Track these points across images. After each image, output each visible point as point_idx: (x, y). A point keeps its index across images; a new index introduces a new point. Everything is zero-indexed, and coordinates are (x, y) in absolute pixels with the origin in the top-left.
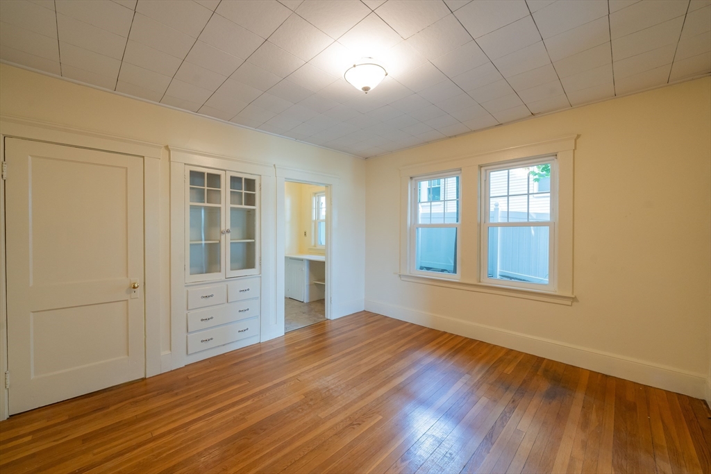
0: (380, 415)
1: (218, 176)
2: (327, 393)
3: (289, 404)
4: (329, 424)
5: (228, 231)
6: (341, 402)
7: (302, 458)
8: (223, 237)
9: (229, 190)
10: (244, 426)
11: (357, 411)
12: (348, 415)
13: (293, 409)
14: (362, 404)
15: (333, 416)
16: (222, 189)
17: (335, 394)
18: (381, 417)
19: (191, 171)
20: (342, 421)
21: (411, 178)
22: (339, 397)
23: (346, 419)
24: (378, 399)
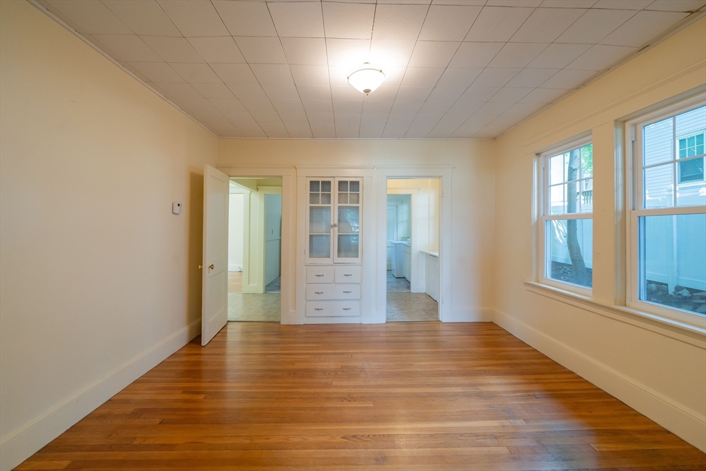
1: (329, 183)
3: (326, 368)
4: (332, 390)
5: (335, 226)
7: (292, 398)
8: (332, 230)
9: (337, 192)
10: (290, 367)
13: (324, 372)
15: (341, 387)
16: (332, 192)
19: (311, 182)
21: (538, 154)
23: (346, 393)
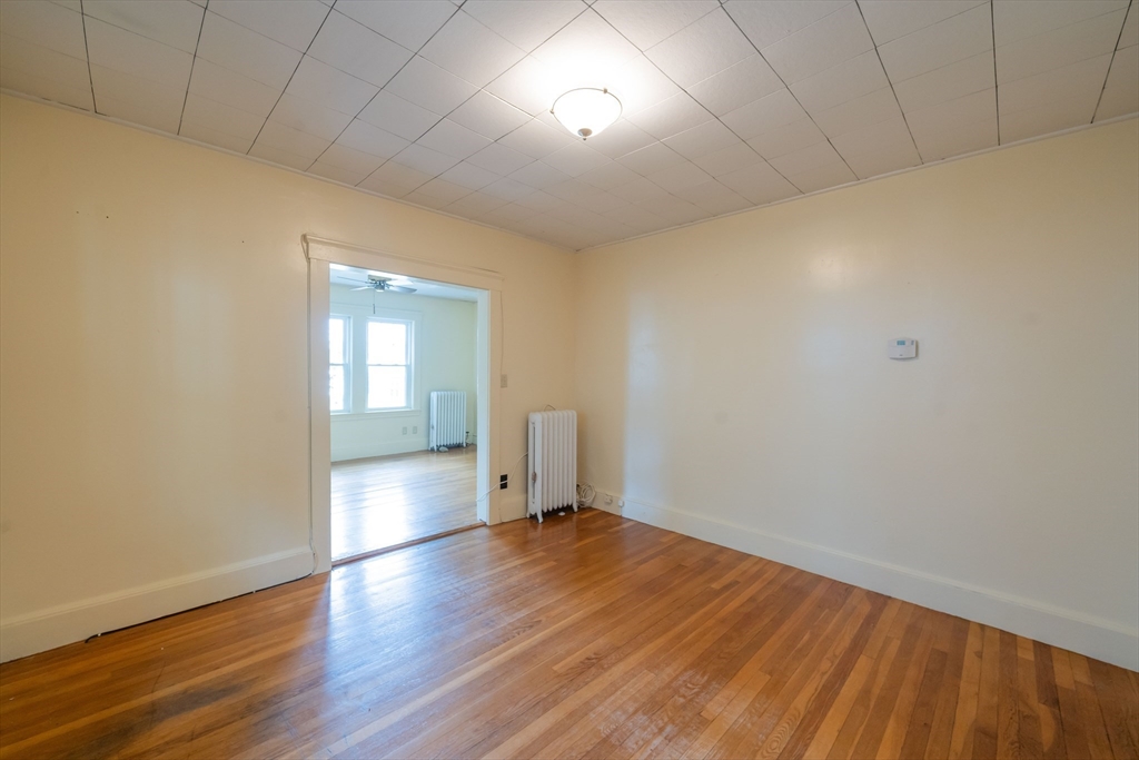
0: (555, 672)
2: (661, 723)
6: (625, 699)
11: (592, 680)
12: (608, 673)
14: (586, 693)
17: (641, 719)
18: (555, 668)
20: (614, 664)
22: (631, 710)
23: (609, 668)
24: (555, 703)
